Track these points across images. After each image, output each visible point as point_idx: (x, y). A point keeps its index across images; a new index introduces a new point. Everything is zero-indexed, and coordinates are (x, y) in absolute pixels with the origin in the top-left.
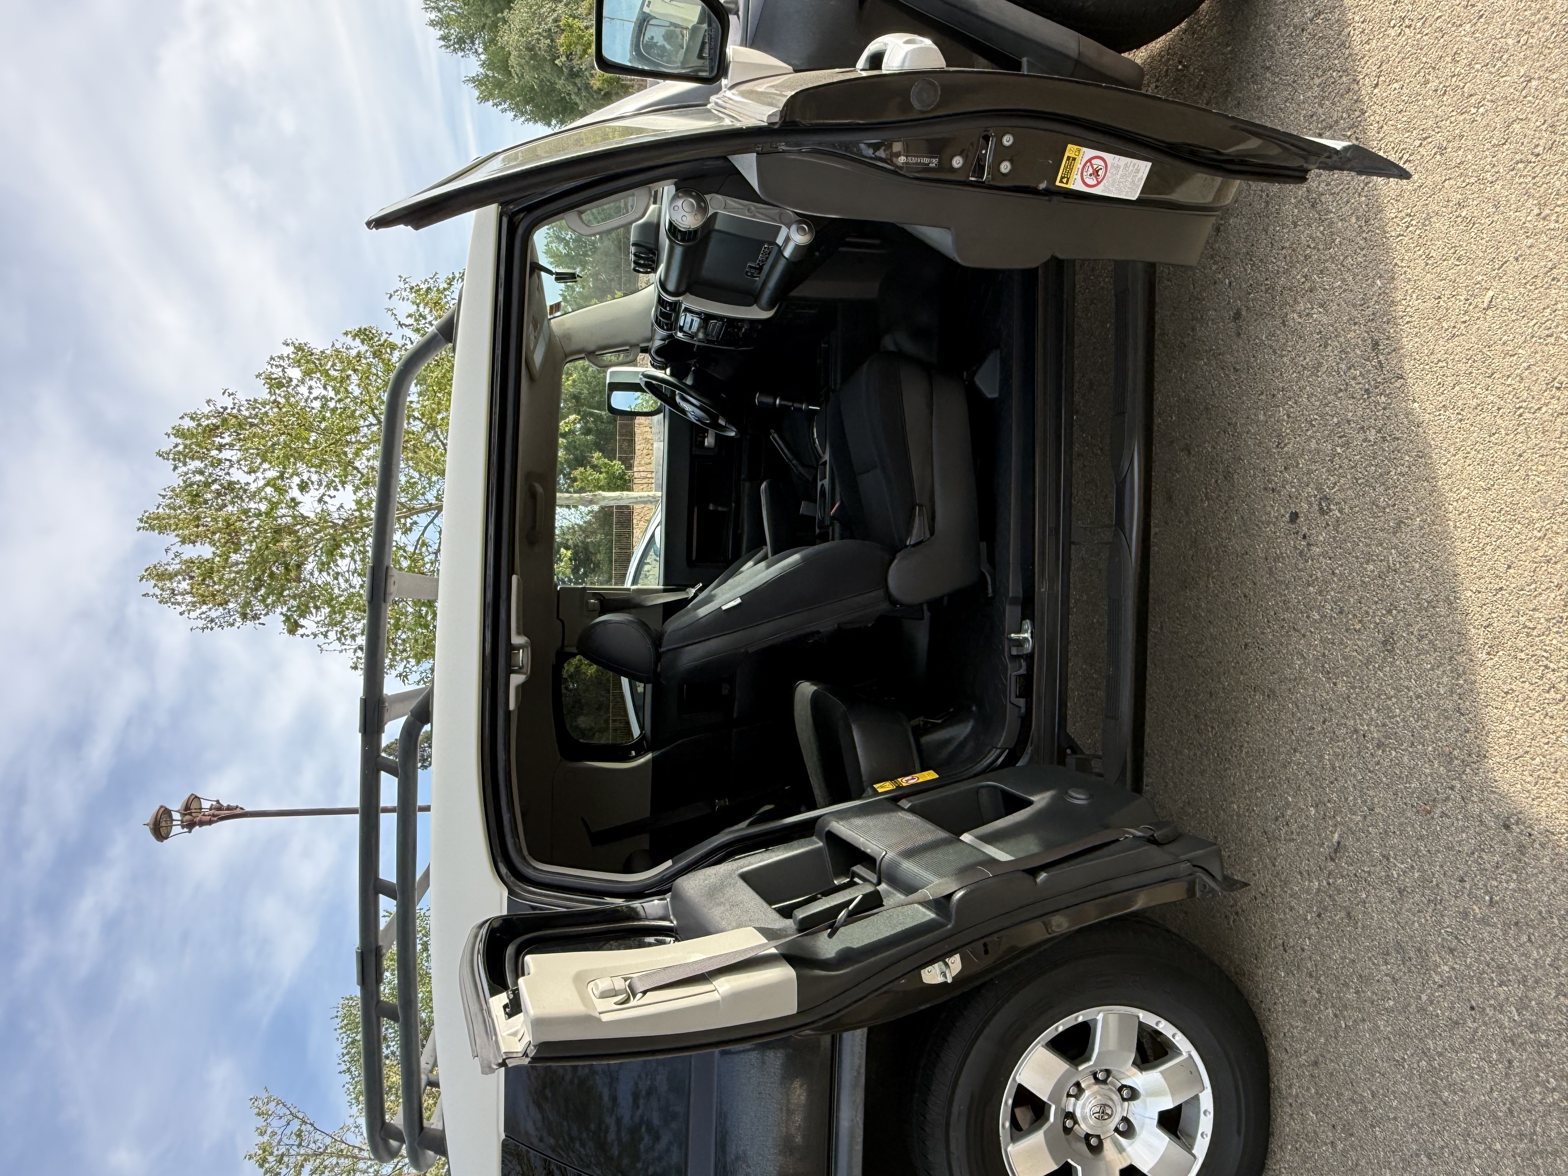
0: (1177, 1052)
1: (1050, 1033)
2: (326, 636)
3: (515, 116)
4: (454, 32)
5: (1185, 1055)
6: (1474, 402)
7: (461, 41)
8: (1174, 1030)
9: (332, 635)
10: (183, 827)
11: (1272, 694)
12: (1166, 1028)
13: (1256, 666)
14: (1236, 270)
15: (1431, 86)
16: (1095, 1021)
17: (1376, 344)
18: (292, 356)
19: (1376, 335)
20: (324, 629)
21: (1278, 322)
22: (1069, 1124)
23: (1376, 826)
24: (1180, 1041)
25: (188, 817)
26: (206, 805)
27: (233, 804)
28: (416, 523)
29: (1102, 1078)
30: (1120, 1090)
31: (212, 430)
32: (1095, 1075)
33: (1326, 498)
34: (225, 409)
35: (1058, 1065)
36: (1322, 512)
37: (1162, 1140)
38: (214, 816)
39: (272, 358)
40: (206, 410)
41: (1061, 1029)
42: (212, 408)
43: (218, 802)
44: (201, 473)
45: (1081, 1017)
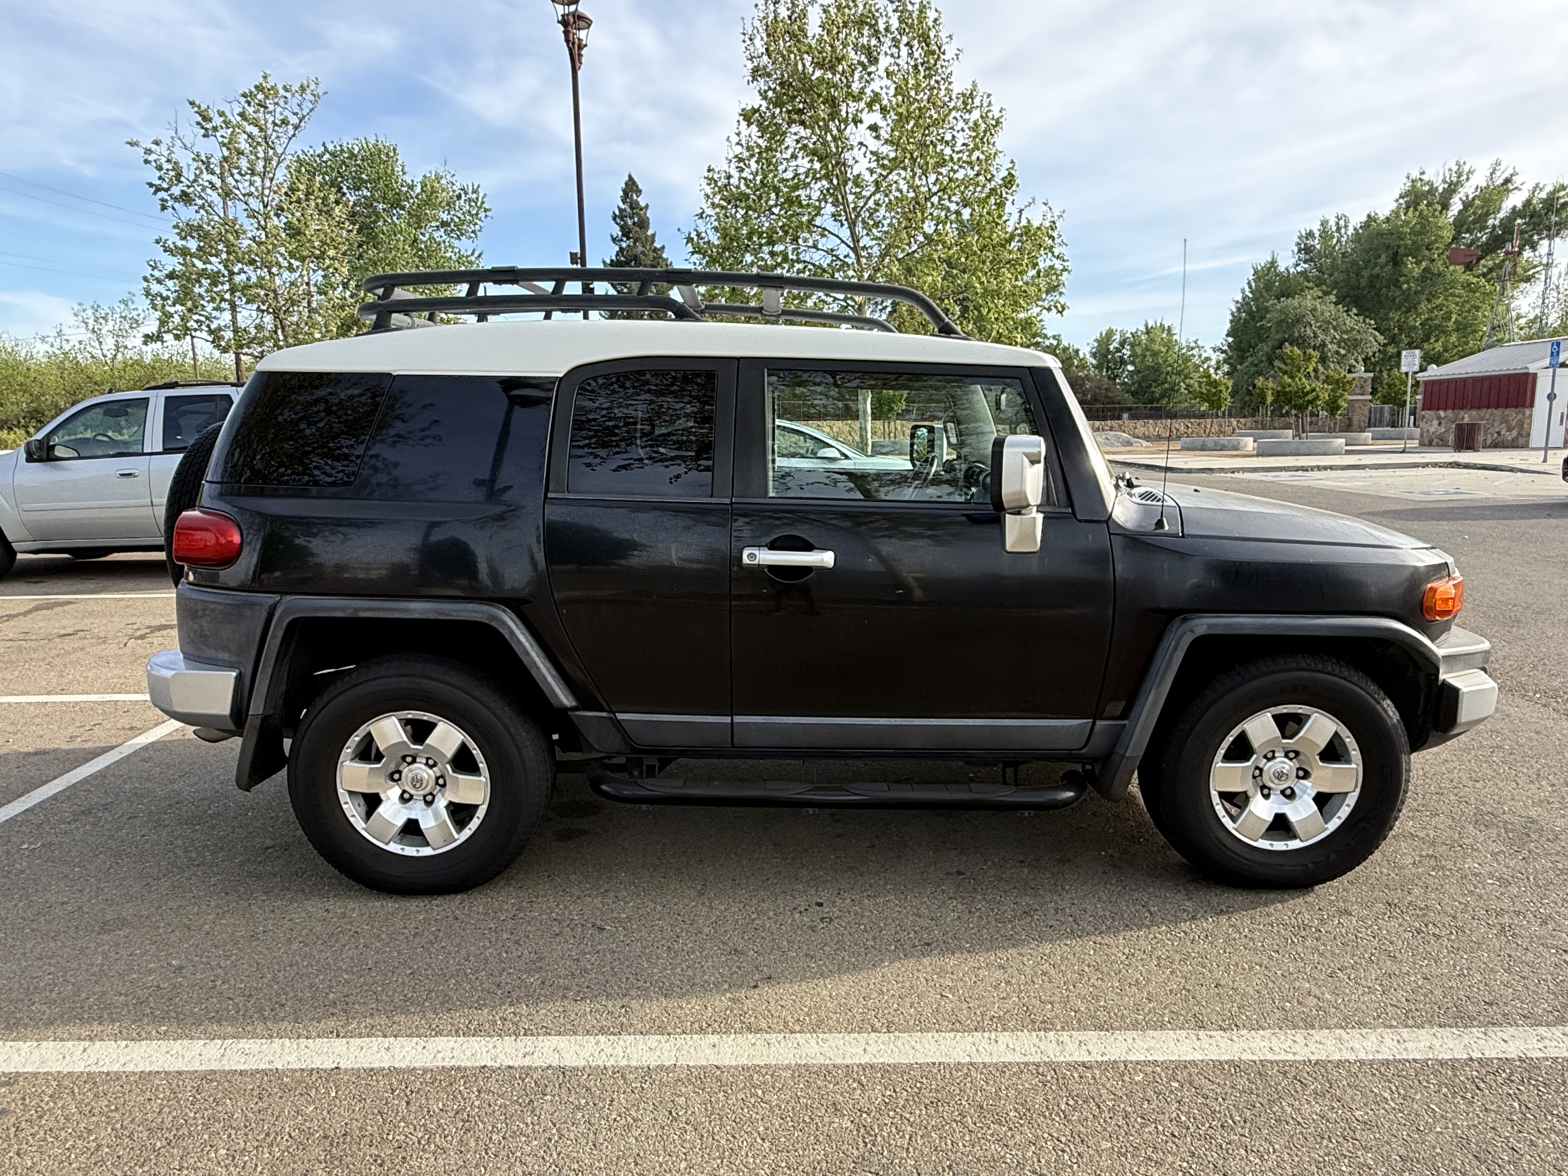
0: (459, 831)
1: (472, 745)
2: (738, 144)
3: (1237, 302)
4: (1316, 243)
5: (456, 836)
6: (884, 990)
7: (1308, 250)
8: (474, 829)
9: (738, 150)
10: (563, 16)
11: (701, 894)
12: (475, 824)
13: (720, 885)
14: (992, 872)
15: (1086, 969)
16: (480, 775)
17: (928, 944)
18: (990, 115)
19: (934, 945)
20: (743, 142)
21: (951, 895)
22: (409, 759)
23: (617, 947)
24: (467, 833)
25: (572, 20)
26: (582, 34)
27: (583, 60)
28: (842, 225)
29: (441, 782)
30: (431, 794)
31: (925, 38)
32: (442, 777)
33: (831, 920)
34: (944, 53)
35: (450, 751)
36: (822, 919)
37: (400, 822)
38: (573, 43)
39: (989, 96)
40: (943, 35)
41: (474, 752)
42: (945, 40)
43: (586, 46)
44: (887, 29)
45: (483, 766)
